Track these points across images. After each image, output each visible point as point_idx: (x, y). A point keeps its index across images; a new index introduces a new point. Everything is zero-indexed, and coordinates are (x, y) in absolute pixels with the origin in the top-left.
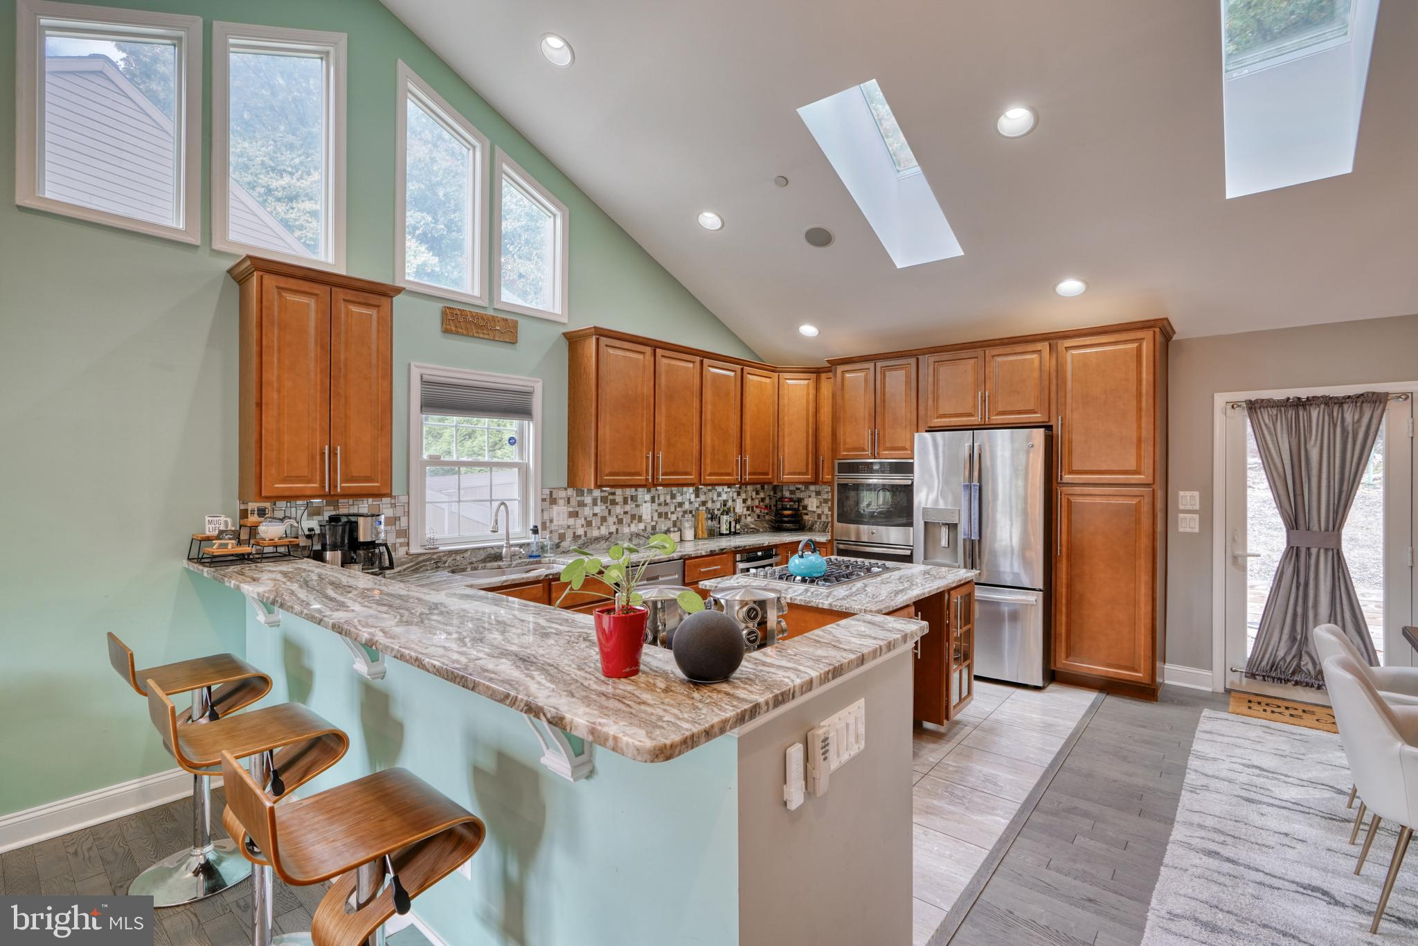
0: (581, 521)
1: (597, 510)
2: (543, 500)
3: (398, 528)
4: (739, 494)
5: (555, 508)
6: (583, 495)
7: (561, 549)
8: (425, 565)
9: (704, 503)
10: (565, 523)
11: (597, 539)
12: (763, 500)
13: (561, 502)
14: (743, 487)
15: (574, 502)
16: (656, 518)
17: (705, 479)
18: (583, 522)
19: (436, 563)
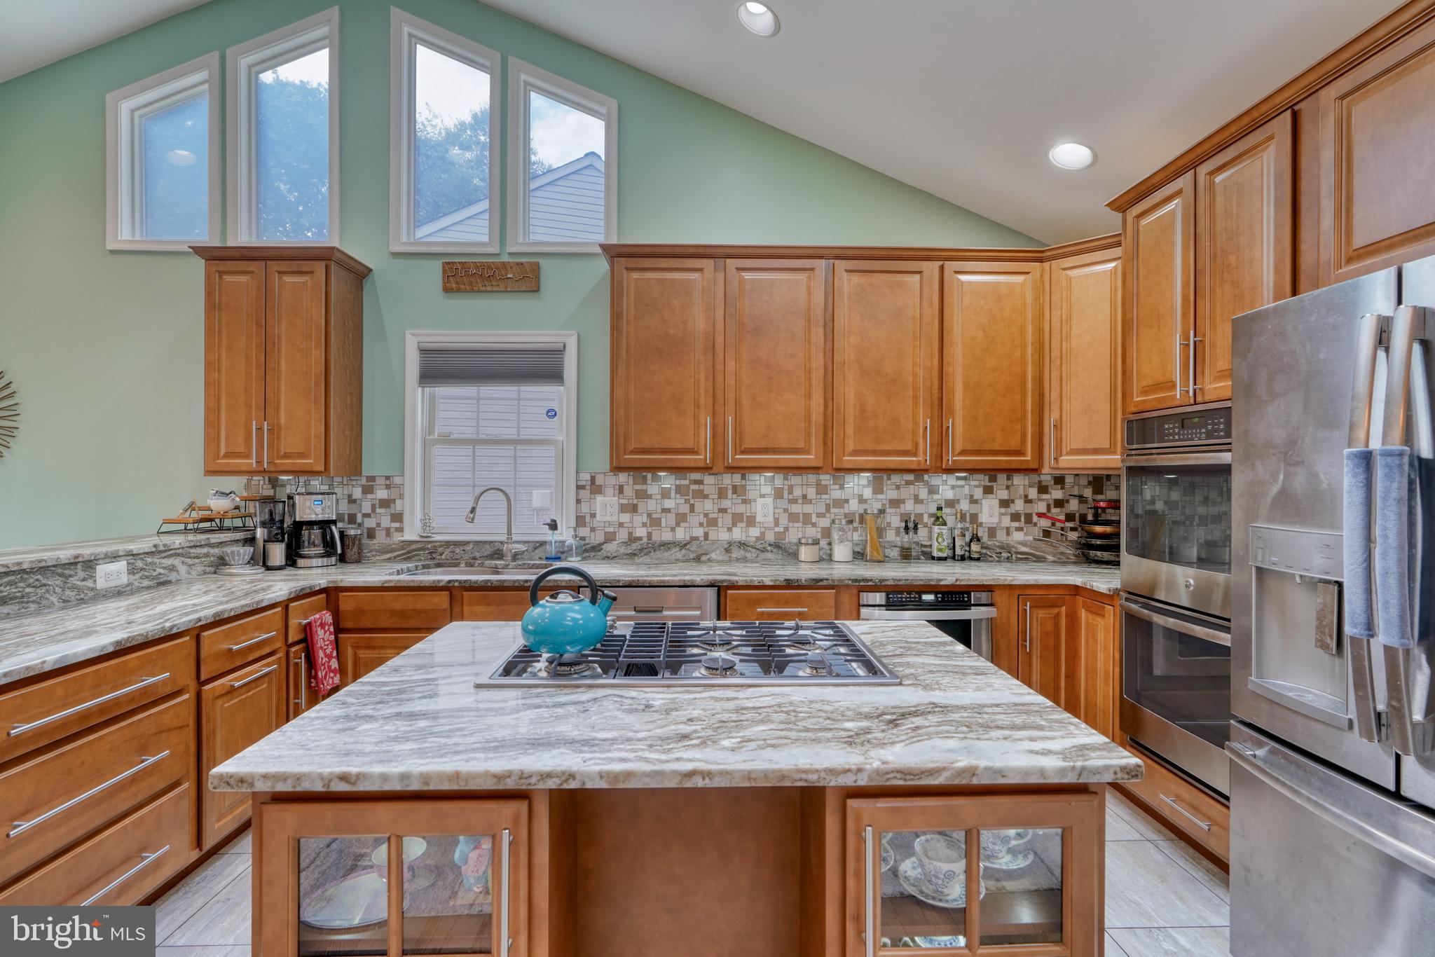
0: (640, 519)
1: (669, 504)
2: (579, 487)
3: (393, 512)
4: (988, 490)
5: (599, 498)
6: (646, 484)
7: (603, 553)
8: (417, 555)
9: (895, 503)
10: (615, 518)
11: (665, 545)
12: (1059, 503)
13: (609, 491)
14: (1002, 478)
15: (629, 491)
16: (784, 520)
17: (840, 460)
18: (645, 519)
19: (431, 553)
